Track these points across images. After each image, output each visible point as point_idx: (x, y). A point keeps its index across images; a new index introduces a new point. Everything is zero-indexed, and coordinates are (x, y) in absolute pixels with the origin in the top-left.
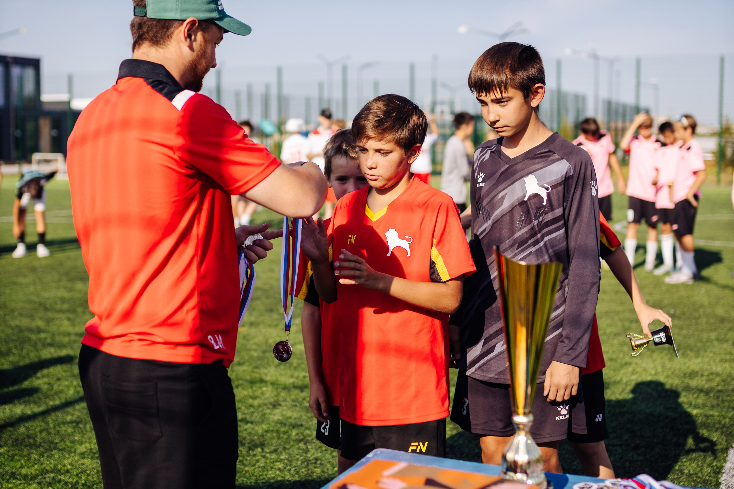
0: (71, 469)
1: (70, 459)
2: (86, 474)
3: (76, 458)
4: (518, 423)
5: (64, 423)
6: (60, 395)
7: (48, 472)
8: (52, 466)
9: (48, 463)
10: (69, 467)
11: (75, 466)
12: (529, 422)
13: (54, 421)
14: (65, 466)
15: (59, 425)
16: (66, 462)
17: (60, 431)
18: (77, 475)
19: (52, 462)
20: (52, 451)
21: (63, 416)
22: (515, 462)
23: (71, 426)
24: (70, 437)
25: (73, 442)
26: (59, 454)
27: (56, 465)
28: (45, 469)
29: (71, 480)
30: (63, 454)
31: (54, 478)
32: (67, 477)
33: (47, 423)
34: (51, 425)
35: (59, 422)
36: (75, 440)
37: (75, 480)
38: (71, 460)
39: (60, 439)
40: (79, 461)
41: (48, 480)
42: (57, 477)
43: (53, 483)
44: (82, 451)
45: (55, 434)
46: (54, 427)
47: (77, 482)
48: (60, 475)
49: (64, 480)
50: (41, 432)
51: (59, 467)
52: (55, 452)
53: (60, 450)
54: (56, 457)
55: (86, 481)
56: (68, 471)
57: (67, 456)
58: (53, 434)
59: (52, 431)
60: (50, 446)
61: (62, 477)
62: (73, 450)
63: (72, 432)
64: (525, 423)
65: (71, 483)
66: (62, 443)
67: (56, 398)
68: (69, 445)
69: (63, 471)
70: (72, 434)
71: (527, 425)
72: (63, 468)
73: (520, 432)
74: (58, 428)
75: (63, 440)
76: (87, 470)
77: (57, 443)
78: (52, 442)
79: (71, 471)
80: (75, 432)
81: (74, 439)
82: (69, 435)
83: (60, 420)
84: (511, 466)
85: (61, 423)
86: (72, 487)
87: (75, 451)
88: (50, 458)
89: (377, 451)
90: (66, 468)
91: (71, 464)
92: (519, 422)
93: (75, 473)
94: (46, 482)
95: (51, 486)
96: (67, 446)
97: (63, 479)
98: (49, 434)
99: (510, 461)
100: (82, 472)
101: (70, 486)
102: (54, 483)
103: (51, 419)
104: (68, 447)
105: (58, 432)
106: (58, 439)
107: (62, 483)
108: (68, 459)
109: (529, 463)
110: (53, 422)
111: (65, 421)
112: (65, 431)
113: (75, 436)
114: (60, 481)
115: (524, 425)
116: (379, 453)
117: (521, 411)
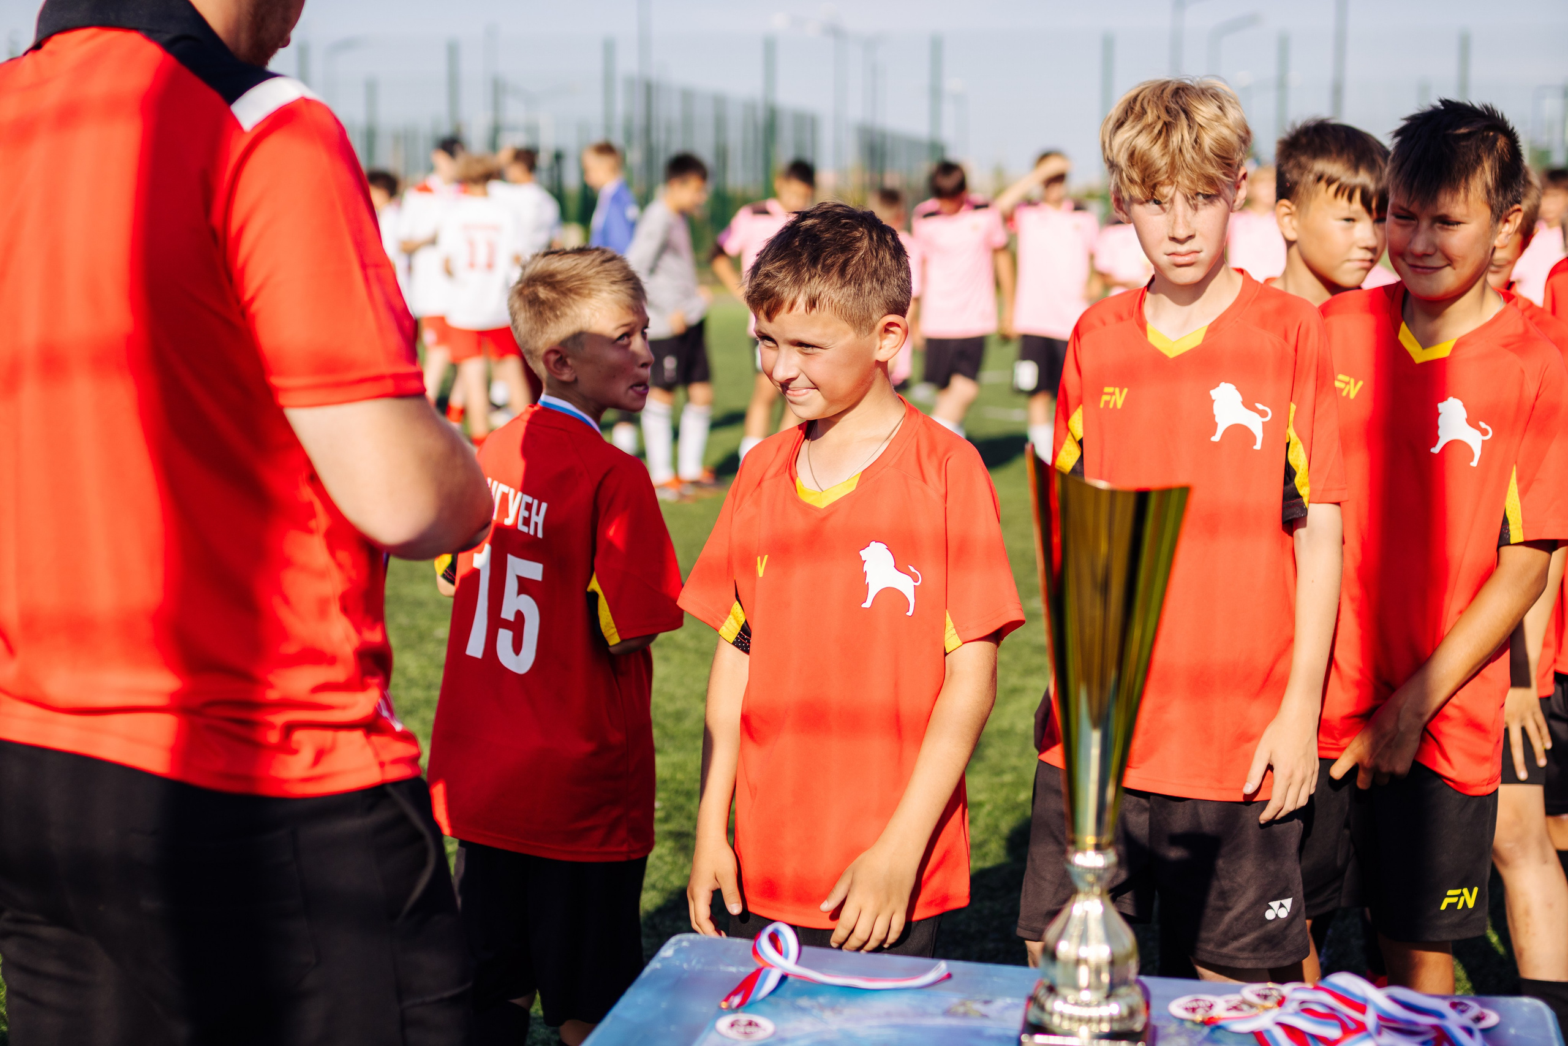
4: (1080, 868)
12: (1105, 867)
22: (1078, 961)
64: (1096, 870)
71: (1101, 872)
73: (1084, 892)
89: (681, 941)
92: (1082, 866)
115: (1093, 873)
116: (686, 947)
117: (1090, 839)
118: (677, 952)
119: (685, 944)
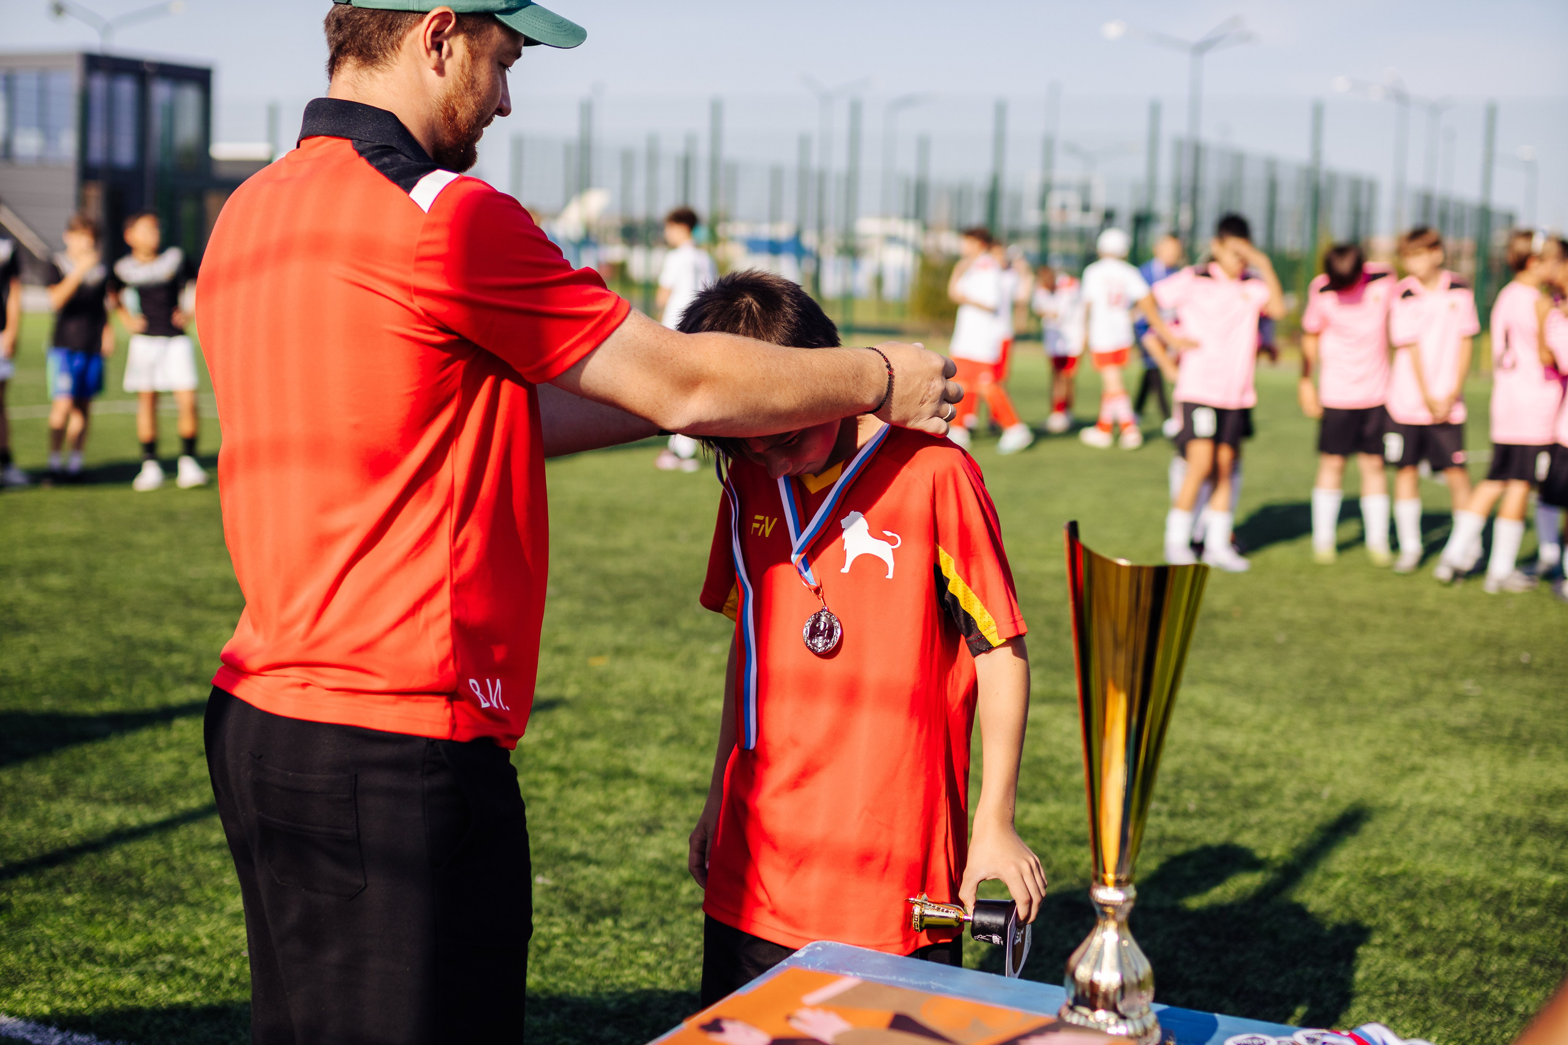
0: (210, 946)
1: (208, 925)
2: (240, 958)
3: (223, 923)
4: (1102, 902)
5: (205, 848)
6: (200, 787)
7: (161, 950)
8: (171, 939)
9: (163, 931)
10: (206, 942)
11: (219, 941)
12: (1125, 901)
13: (184, 842)
14: (197, 939)
15: (193, 852)
16: (201, 931)
17: (194, 864)
18: (220, 961)
19: (172, 930)
20: (173, 906)
21: (203, 835)
22: (1093, 986)
23: (218, 854)
24: (213, 879)
25: (218, 889)
26: (187, 912)
27: (179, 937)
28: (156, 944)
29: (207, 970)
30: (196, 914)
31: (172, 965)
32: (200, 962)
33: (169, 847)
34: (177, 851)
35: (194, 845)
36: (225, 885)
37: (215, 971)
38: (212, 929)
39: (191, 881)
40: (227, 932)
41: (160, 967)
42: (179, 962)
43: (168, 975)
44: (234, 910)
45: (183, 871)
46: (183, 857)
47: (220, 976)
48: (186, 958)
49: (191, 970)
50: (155, 864)
51: (186, 940)
52: (179, 909)
53: (191, 905)
54: (180, 920)
55: (237, 974)
56: (202, 951)
57: (203, 917)
58: (180, 871)
59: (177, 864)
60: (171, 897)
61: (189, 963)
62: (217, 905)
63: (219, 869)
64: (1116, 904)
65: (208, 976)
66: (196, 890)
67: (193, 793)
68: (210, 893)
69: (191, 950)
70: (219, 873)
71: (1121, 906)
72: (193, 944)
73: (1106, 923)
74: (190, 858)
75: (198, 884)
76: (242, 950)
77: (184, 890)
78: (176, 888)
79: (208, 950)
80: (225, 867)
81: (222, 882)
82: (213, 875)
83: (197, 841)
84: (1084, 993)
85: (197, 847)
86: (209, 985)
87: (221, 911)
88: (167, 922)
89: (816, 946)
90: (197, 945)
91: (211, 937)
92: (1104, 900)
93: (216, 956)
94: (156, 971)
95: (165, 981)
96: (206, 896)
97: (192, 967)
98: (172, 869)
99: (1083, 984)
100: (231, 955)
101: (204, 982)
102: (172, 976)
103: (177, 838)
104: (208, 899)
105: (190, 868)
106: (188, 880)
107: (189, 975)
108: (205, 924)
109: (1123, 988)
110: (182, 845)
111: (205, 843)
112: (207, 865)
113: (223, 877)
114: (183, 971)
115: (1114, 906)
116: (819, 950)
117: (1110, 877)
118: (808, 954)
119: (819, 948)
